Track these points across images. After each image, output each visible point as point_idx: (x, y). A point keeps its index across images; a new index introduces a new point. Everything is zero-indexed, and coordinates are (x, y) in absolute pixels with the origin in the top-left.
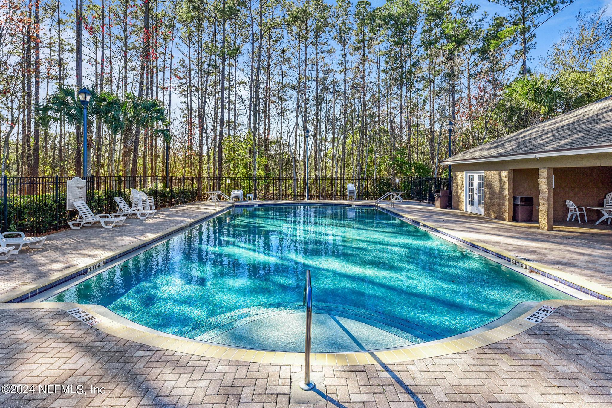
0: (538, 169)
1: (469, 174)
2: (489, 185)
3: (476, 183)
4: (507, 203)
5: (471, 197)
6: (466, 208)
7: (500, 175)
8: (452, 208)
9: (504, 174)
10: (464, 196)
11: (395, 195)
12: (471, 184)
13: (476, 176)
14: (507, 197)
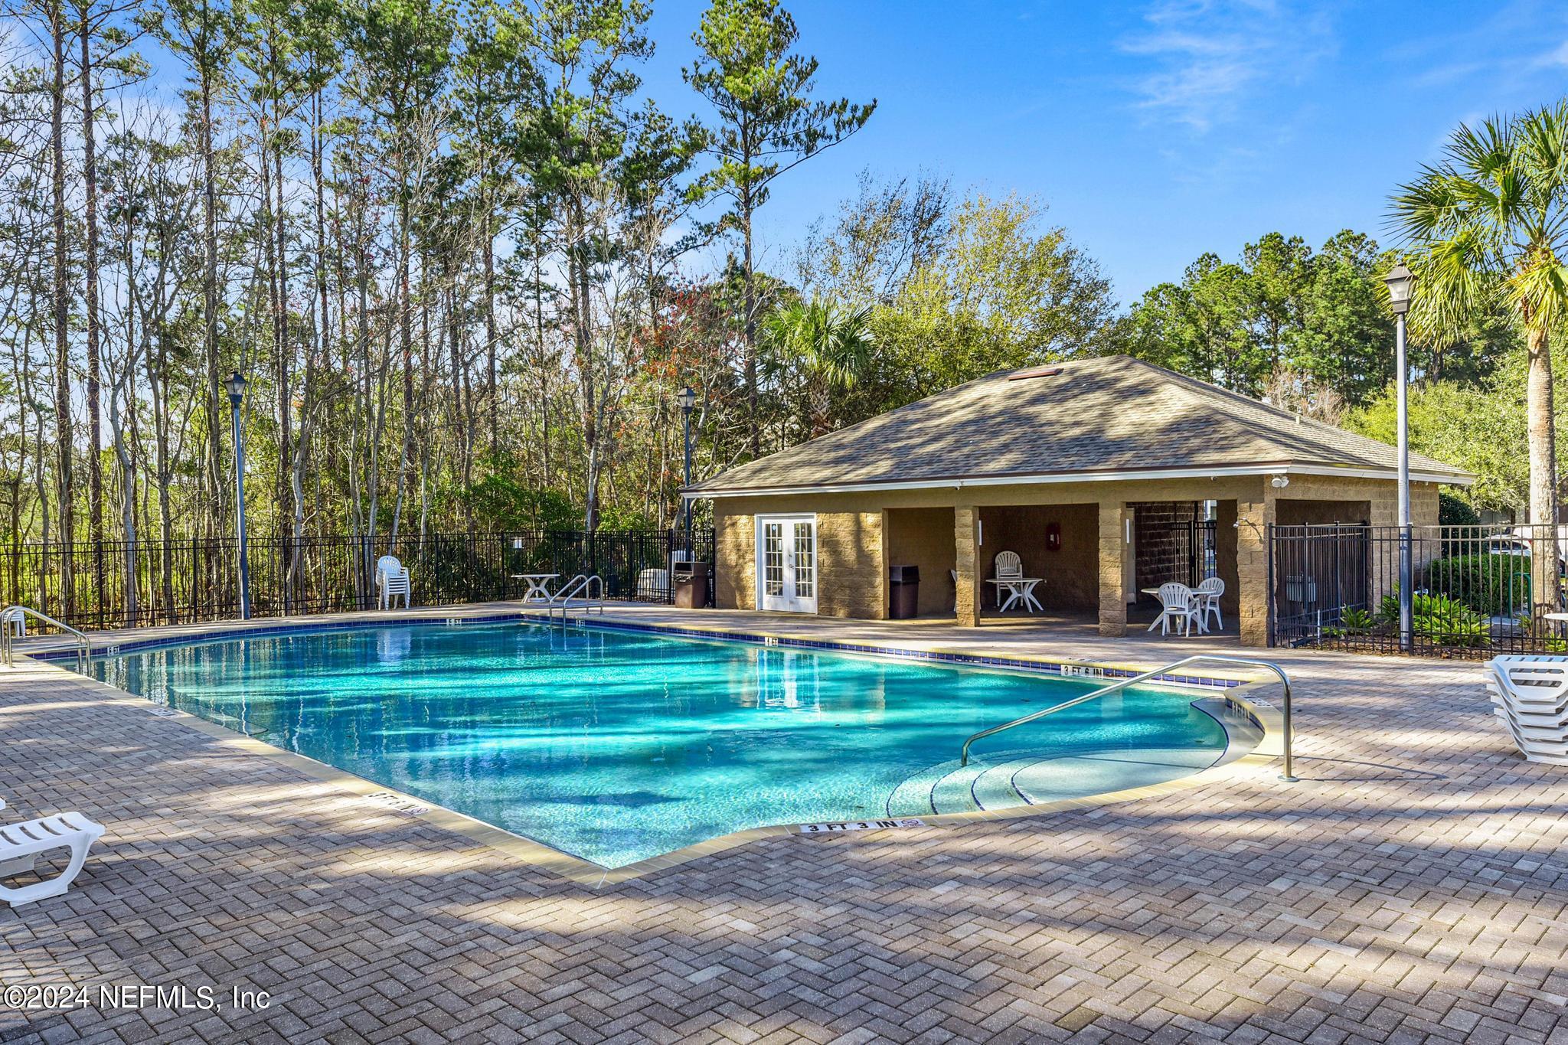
0: (953, 509)
1: (765, 522)
2: (830, 543)
3: (787, 543)
4: (879, 581)
5: (775, 575)
6: (761, 601)
7: (858, 523)
8: (714, 607)
9: (870, 519)
10: (753, 574)
11: (531, 582)
12: (772, 545)
13: (788, 525)
14: (881, 569)
